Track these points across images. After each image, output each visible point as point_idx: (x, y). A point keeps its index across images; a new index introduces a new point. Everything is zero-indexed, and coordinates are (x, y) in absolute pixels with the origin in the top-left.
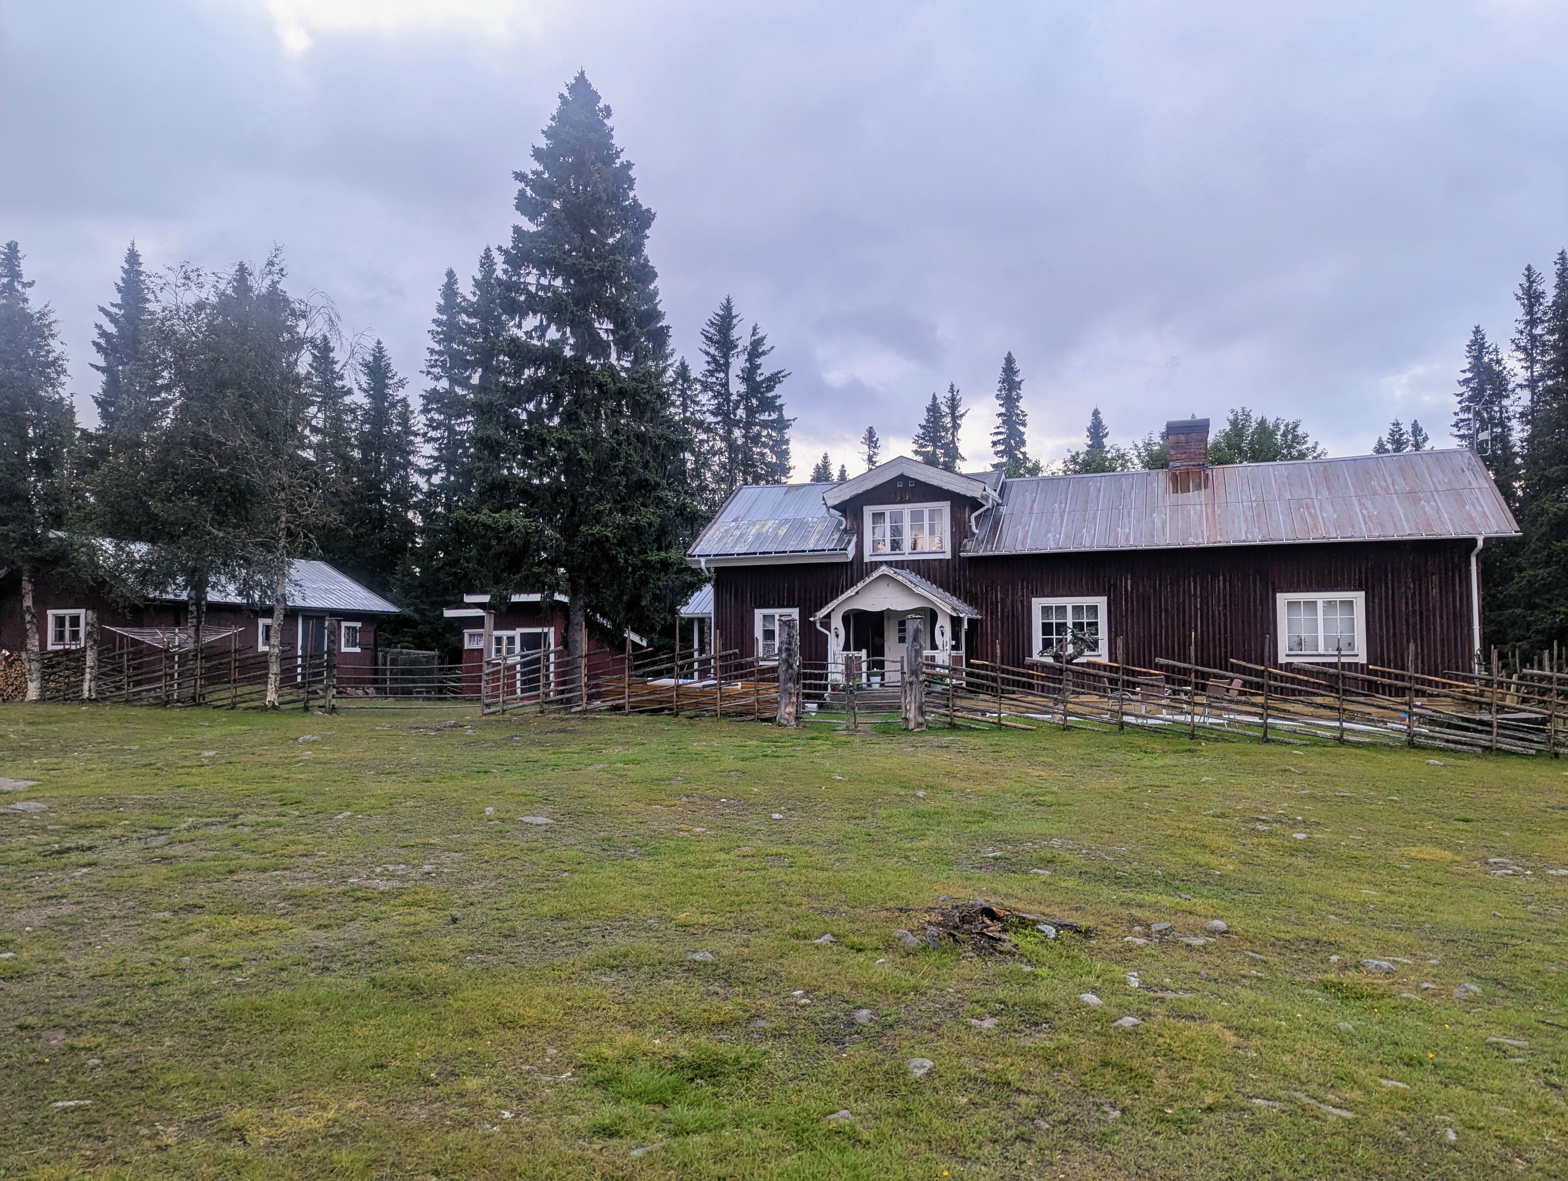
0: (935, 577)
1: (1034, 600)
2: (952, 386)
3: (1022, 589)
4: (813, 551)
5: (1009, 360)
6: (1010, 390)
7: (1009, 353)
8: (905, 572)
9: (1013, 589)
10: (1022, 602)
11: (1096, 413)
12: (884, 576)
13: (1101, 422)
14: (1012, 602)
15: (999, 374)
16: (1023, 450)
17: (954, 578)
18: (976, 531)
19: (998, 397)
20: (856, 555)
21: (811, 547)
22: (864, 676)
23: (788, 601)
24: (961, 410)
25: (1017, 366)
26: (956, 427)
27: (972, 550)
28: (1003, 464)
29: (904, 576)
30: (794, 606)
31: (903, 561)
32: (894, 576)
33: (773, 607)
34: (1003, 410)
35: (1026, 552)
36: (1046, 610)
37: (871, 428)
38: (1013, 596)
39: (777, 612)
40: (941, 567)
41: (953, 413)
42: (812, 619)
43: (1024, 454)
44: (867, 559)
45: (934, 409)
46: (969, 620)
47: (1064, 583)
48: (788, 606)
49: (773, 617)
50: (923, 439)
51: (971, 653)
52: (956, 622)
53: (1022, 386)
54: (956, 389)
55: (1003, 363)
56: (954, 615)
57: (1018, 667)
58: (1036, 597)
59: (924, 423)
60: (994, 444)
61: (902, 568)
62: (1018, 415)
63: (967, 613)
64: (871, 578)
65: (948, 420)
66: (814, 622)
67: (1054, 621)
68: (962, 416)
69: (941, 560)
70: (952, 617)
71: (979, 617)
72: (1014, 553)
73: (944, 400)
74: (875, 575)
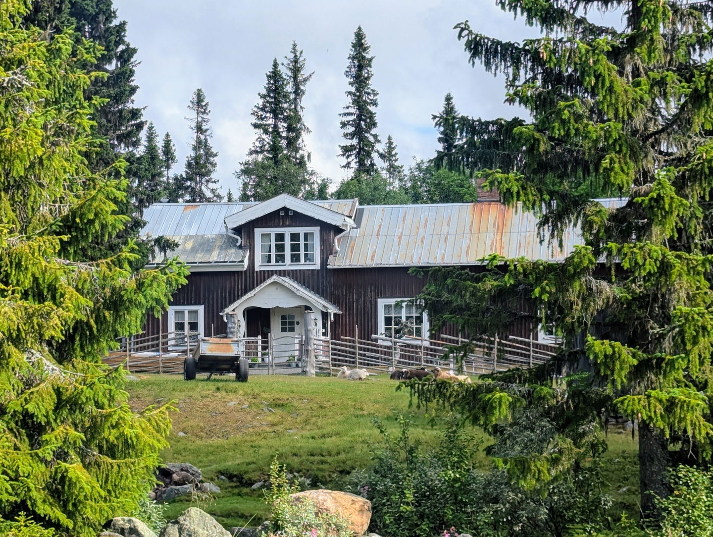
0: (308, 282)
1: (379, 300)
2: (295, 45)
3: (371, 292)
4: (217, 262)
5: (359, 36)
6: (360, 67)
7: (360, 29)
8: (287, 279)
9: (365, 292)
10: (371, 301)
11: (448, 99)
12: (275, 283)
13: (452, 108)
14: (364, 301)
15: (349, 51)
16: (373, 131)
17: (323, 284)
18: (338, 249)
19: (347, 74)
20: (249, 266)
21: (215, 259)
22: (260, 354)
23: (195, 300)
24: (304, 73)
25: (367, 41)
26: (298, 92)
27: (335, 263)
28: (353, 147)
29: (288, 282)
30: (200, 304)
31: (284, 271)
32: (283, 283)
33: (183, 304)
34: (353, 89)
35: (374, 266)
36: (388, 307)
37: (199, 90)
38: (364, 297)
39: (186, 309)
40: (313, 275)
41: (295, 77)
42: (221, 314)
43: (375, 136)
44: (257, 269)
45: (275, 76)
46: (335, 315)
47: (400, 289)
48: (195, 304)
49: (183, 312)
50: (262, 109)
51: (335, 336)
52: (325, 315)
53: (373, 64)
54: (299, 49)
55: (353, 39)
56: (325, 311)
57: (368, 340)
58: (381, 298)
59: (264, 92)
60: (344, 125)
61: (284, 276)
62: (369, 94)
63: (333, 310)
64: (266, 284)
65: (289, 88)
66: (222, 317)
67: (393, 315)
68: (305, 80)
69: (313, 270)
70: (323, 313)
71: (341, 312)
72: (365, 267)
73: (286, 62)
74: (269, 282)
